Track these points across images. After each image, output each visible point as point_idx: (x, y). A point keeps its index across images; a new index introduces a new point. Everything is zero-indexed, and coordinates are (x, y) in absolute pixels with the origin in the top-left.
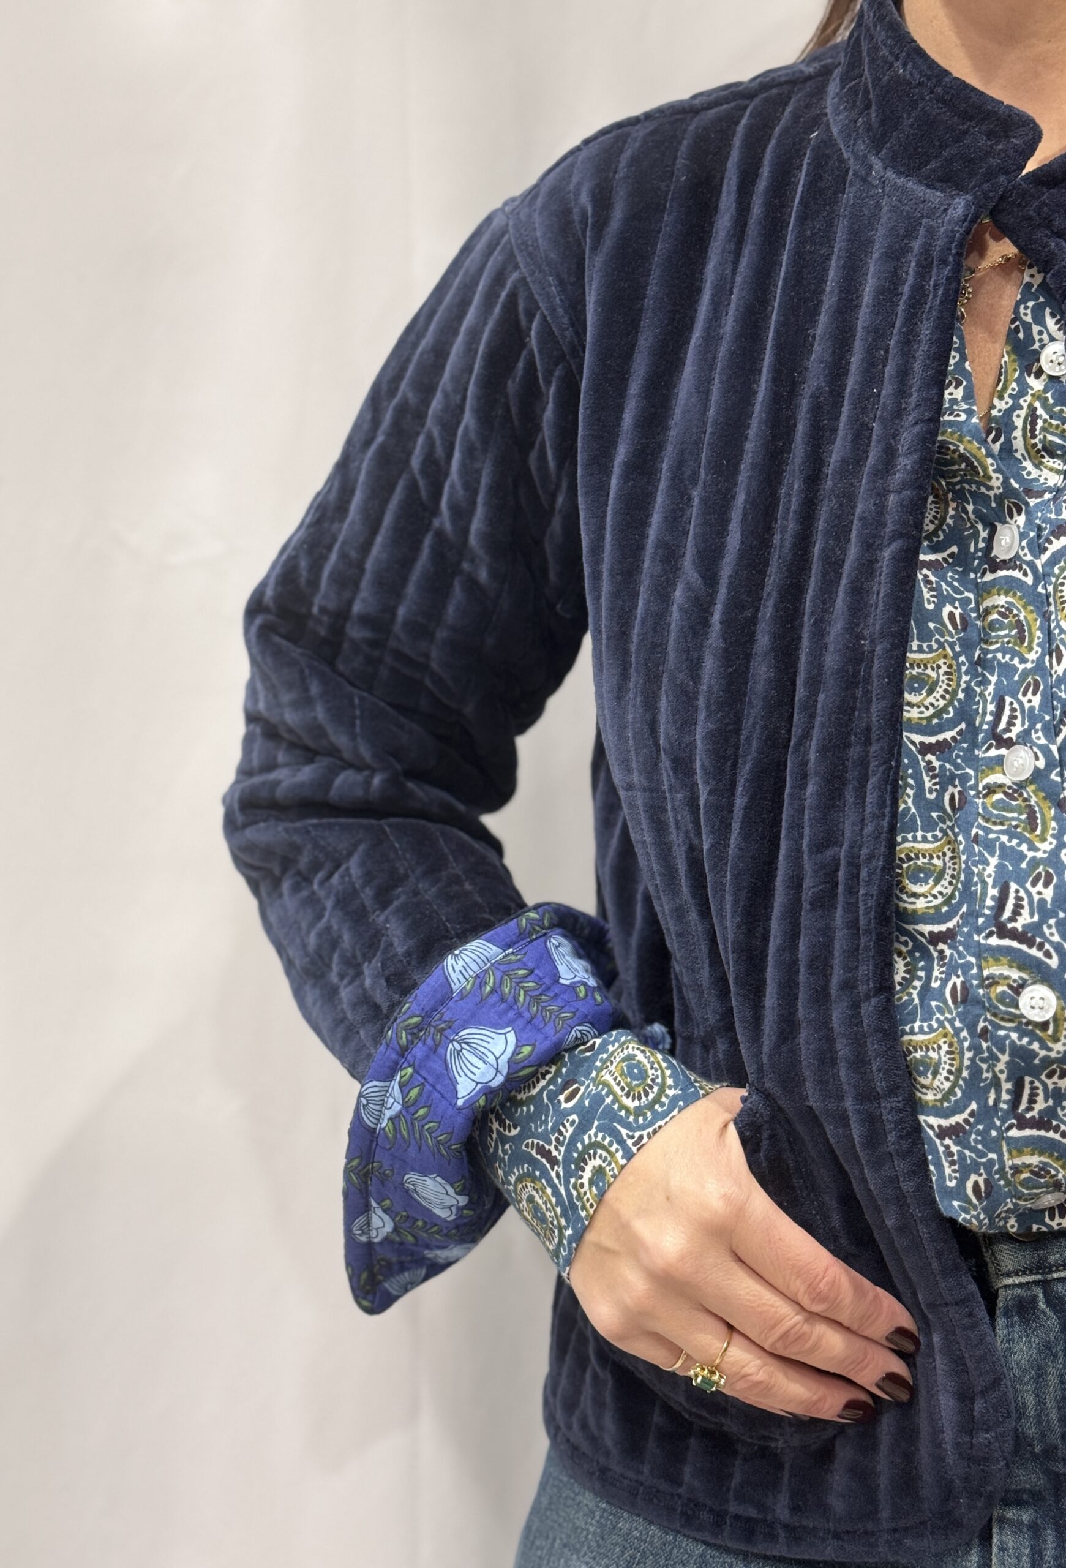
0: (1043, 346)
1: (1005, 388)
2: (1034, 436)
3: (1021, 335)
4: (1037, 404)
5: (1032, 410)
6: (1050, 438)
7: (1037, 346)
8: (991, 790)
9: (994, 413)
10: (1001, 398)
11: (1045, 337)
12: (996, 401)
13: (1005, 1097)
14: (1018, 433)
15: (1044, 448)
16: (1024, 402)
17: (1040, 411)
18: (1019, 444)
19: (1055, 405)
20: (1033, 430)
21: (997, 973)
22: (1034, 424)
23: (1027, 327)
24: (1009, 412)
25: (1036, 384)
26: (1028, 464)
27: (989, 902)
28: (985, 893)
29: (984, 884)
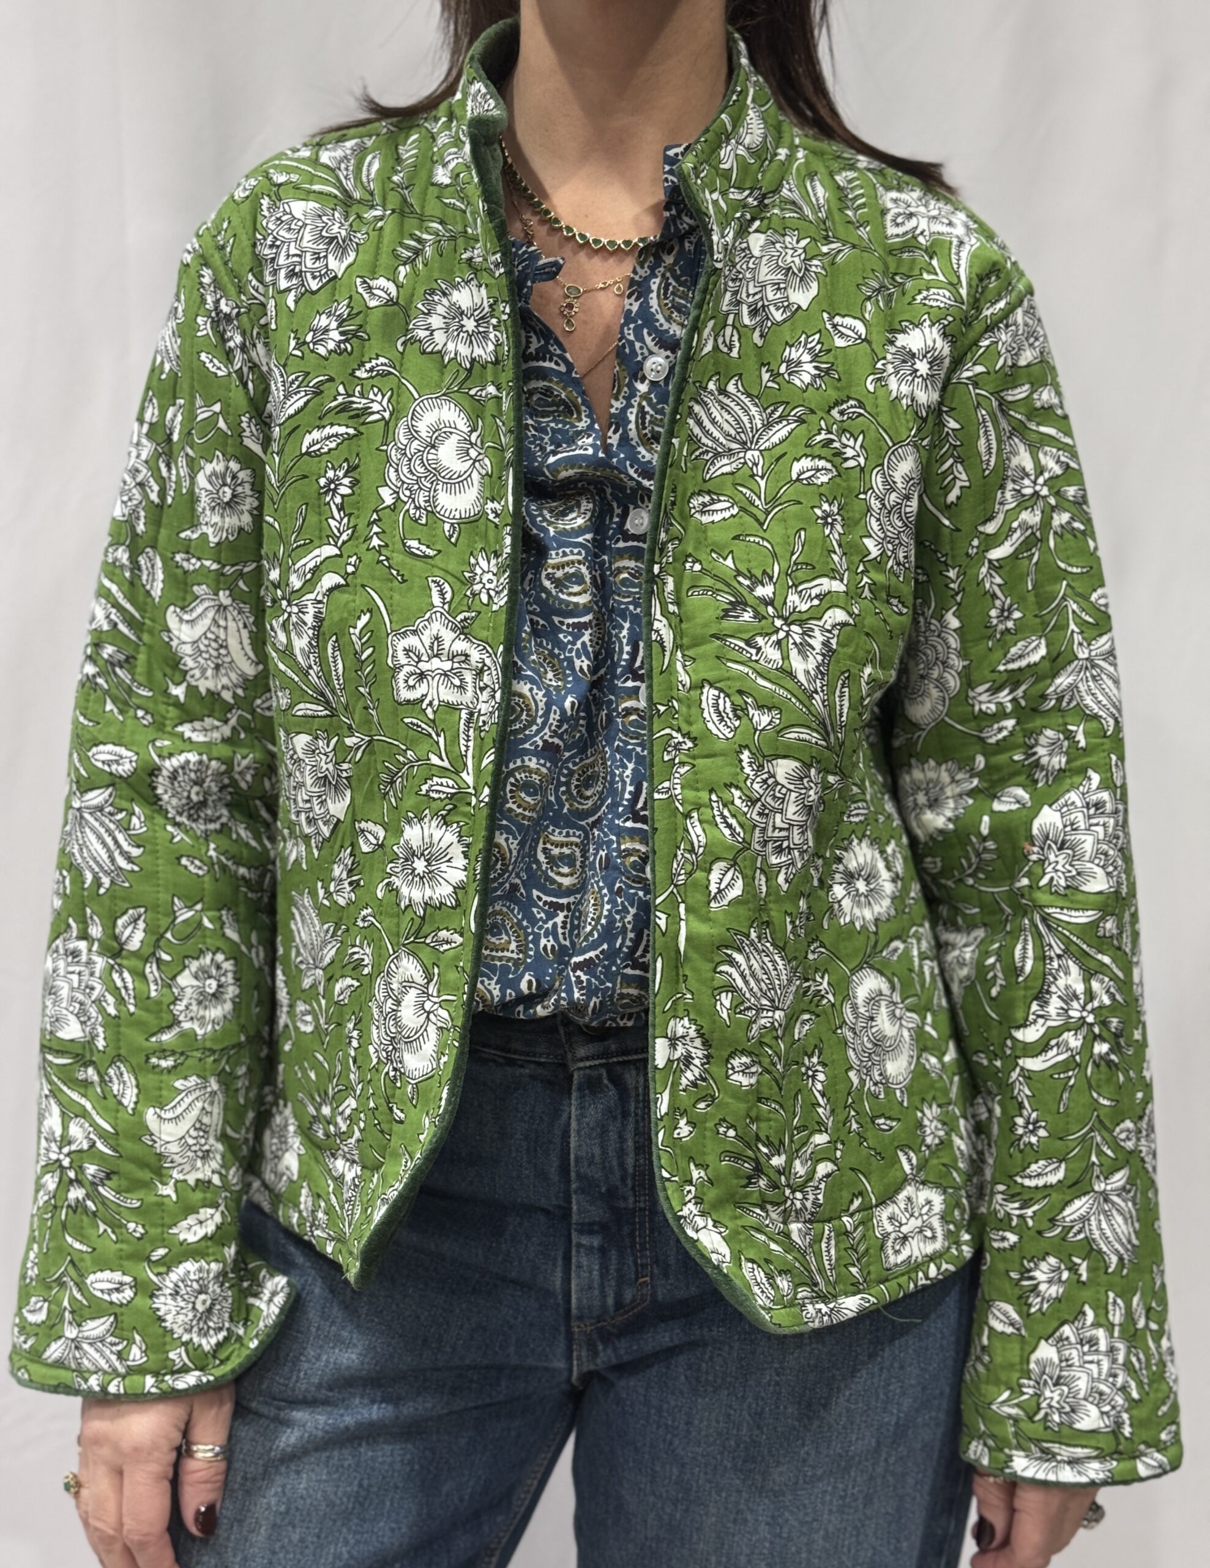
0: (645, 358)
1: (619, 392)
2: (644, 428)
3: (627, 350)
4: (644, 403)
5: (641, 408)
6: (657, 429)
7: (640, 358)
8: (629, 711)
9: (613, 411)
10: (617, 399)
11: (645, 351)
12: (613, 402)
13: (628, 943)
14: (632, 426)
15: (653, 437)
16: (635, 402)
17: (647, 409)
18: (633, 434)
19: (658, 403)
20: (643, 423)
21: (631, 847)
22: (644, 419)
23: (631, 344)
24: (624, 410)
25: (643, 388)
26: (641, 449)
27: (627, 796)
28: (624, 790)
29: (624, 783)
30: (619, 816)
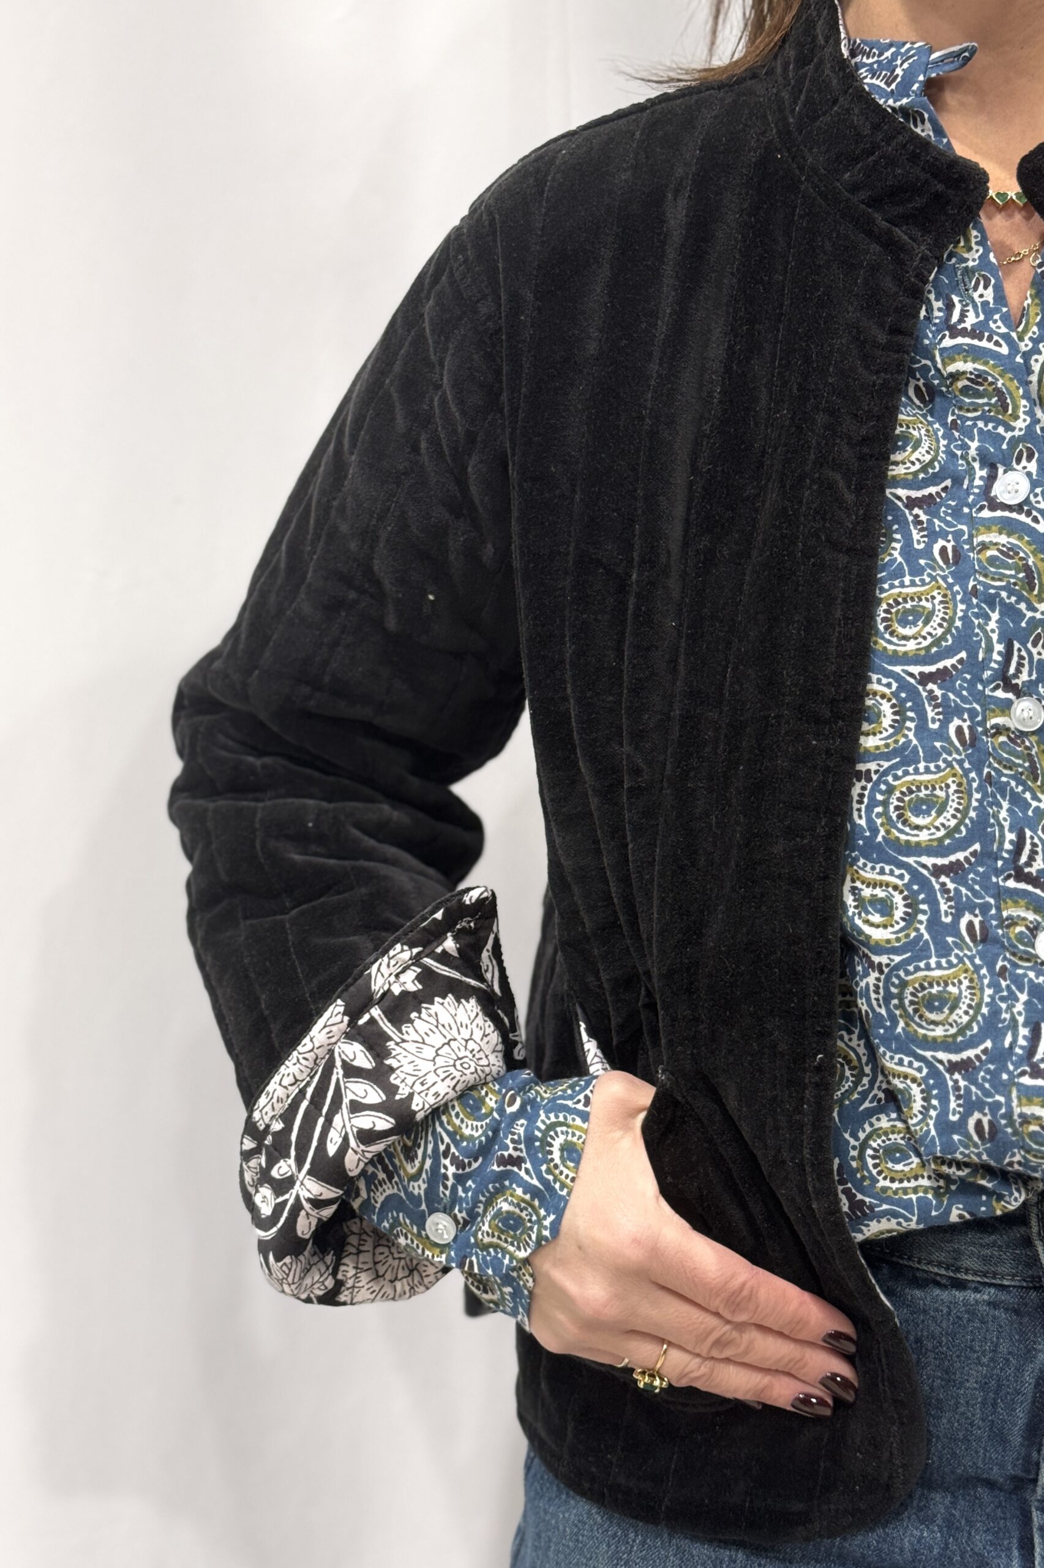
13: (1022, 1042)
21: (1015, 914)
27: (1007, 846)
28: (1002, 836)
29: (1001, 827)
30: (998, 872)
